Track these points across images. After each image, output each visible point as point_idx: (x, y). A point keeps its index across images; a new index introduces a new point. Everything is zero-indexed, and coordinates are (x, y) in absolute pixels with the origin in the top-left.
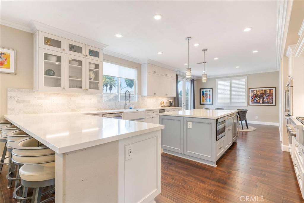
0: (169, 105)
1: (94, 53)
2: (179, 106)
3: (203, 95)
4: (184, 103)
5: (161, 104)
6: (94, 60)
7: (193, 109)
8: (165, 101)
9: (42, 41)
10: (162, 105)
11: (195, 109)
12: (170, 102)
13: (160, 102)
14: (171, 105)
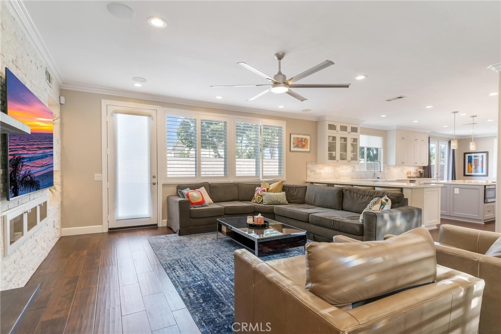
0: (418, 175)
1: (354, 130)
2: (431, 177)
3: (470, 161)
4: (437, 174)
5: (408, 174)
6: (354, 135)
7: (452, 180)
8: (413, 170)
9: (327, 127)
10: (409, 176)
11: (455, 179)
12: (420, 171)
13: (406, 172)
14: (421, 175)
